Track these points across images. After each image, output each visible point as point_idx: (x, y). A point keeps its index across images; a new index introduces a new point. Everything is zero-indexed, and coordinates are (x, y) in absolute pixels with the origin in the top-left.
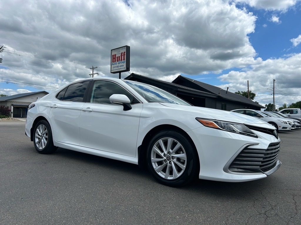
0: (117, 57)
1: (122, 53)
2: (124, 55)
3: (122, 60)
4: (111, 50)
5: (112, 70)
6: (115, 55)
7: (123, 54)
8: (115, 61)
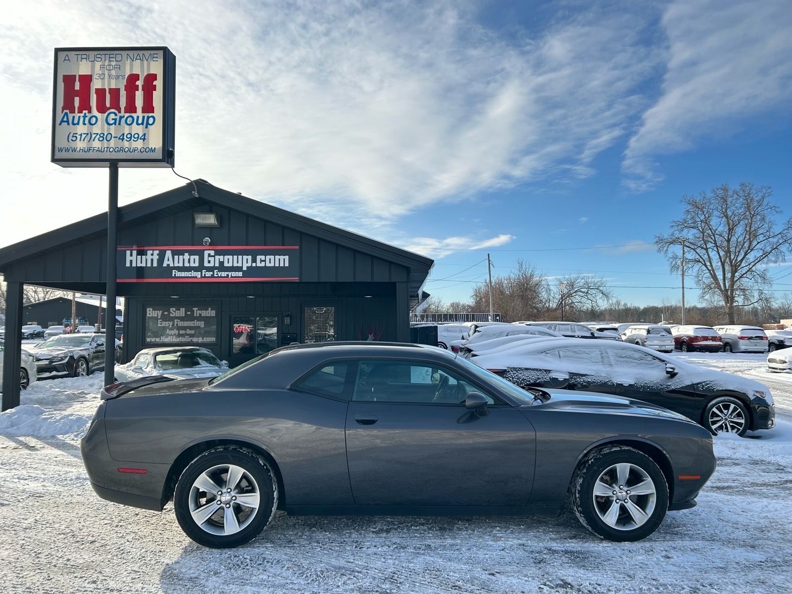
0: (101, 93)
1: (133, 78)
2: (149, 89)
3: (131, 108)
4: (57, 51)
5: (57, 145)
6: (86, 80)
7: (140, 83)
8: (85, 105)
